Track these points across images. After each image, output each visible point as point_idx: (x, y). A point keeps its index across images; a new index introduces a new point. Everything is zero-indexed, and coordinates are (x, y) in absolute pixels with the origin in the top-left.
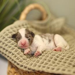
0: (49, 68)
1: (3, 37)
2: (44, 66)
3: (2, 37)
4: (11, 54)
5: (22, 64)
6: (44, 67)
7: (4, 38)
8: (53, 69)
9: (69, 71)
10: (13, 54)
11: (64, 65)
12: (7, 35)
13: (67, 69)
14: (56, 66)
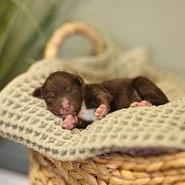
0: (125, 137)
1: (10, 101)
2: (114, 134)
3: (7, 102)
4: (33, 134)
5: (65, 149)
6: (114, 137)
7: (11, 103)
8: (135, 137)
9: (172, 139)
10: (37, 134)
11: (160, 127)
12: (18, 96)
13: (167, 136)
14: (141, 130)
